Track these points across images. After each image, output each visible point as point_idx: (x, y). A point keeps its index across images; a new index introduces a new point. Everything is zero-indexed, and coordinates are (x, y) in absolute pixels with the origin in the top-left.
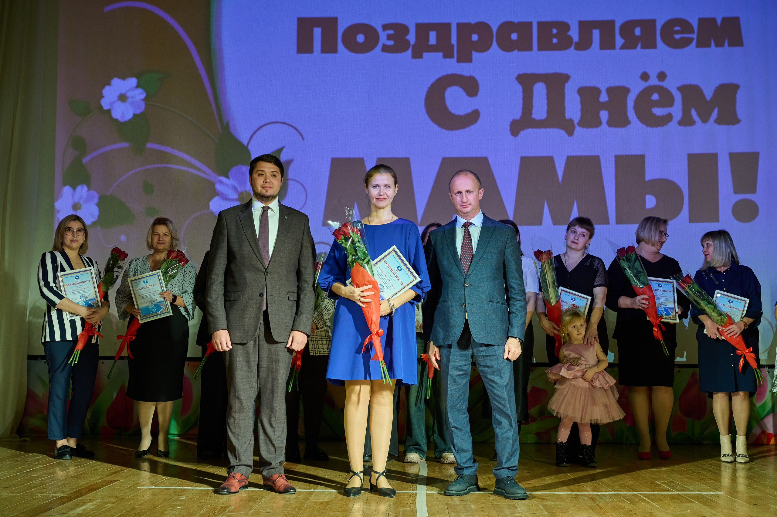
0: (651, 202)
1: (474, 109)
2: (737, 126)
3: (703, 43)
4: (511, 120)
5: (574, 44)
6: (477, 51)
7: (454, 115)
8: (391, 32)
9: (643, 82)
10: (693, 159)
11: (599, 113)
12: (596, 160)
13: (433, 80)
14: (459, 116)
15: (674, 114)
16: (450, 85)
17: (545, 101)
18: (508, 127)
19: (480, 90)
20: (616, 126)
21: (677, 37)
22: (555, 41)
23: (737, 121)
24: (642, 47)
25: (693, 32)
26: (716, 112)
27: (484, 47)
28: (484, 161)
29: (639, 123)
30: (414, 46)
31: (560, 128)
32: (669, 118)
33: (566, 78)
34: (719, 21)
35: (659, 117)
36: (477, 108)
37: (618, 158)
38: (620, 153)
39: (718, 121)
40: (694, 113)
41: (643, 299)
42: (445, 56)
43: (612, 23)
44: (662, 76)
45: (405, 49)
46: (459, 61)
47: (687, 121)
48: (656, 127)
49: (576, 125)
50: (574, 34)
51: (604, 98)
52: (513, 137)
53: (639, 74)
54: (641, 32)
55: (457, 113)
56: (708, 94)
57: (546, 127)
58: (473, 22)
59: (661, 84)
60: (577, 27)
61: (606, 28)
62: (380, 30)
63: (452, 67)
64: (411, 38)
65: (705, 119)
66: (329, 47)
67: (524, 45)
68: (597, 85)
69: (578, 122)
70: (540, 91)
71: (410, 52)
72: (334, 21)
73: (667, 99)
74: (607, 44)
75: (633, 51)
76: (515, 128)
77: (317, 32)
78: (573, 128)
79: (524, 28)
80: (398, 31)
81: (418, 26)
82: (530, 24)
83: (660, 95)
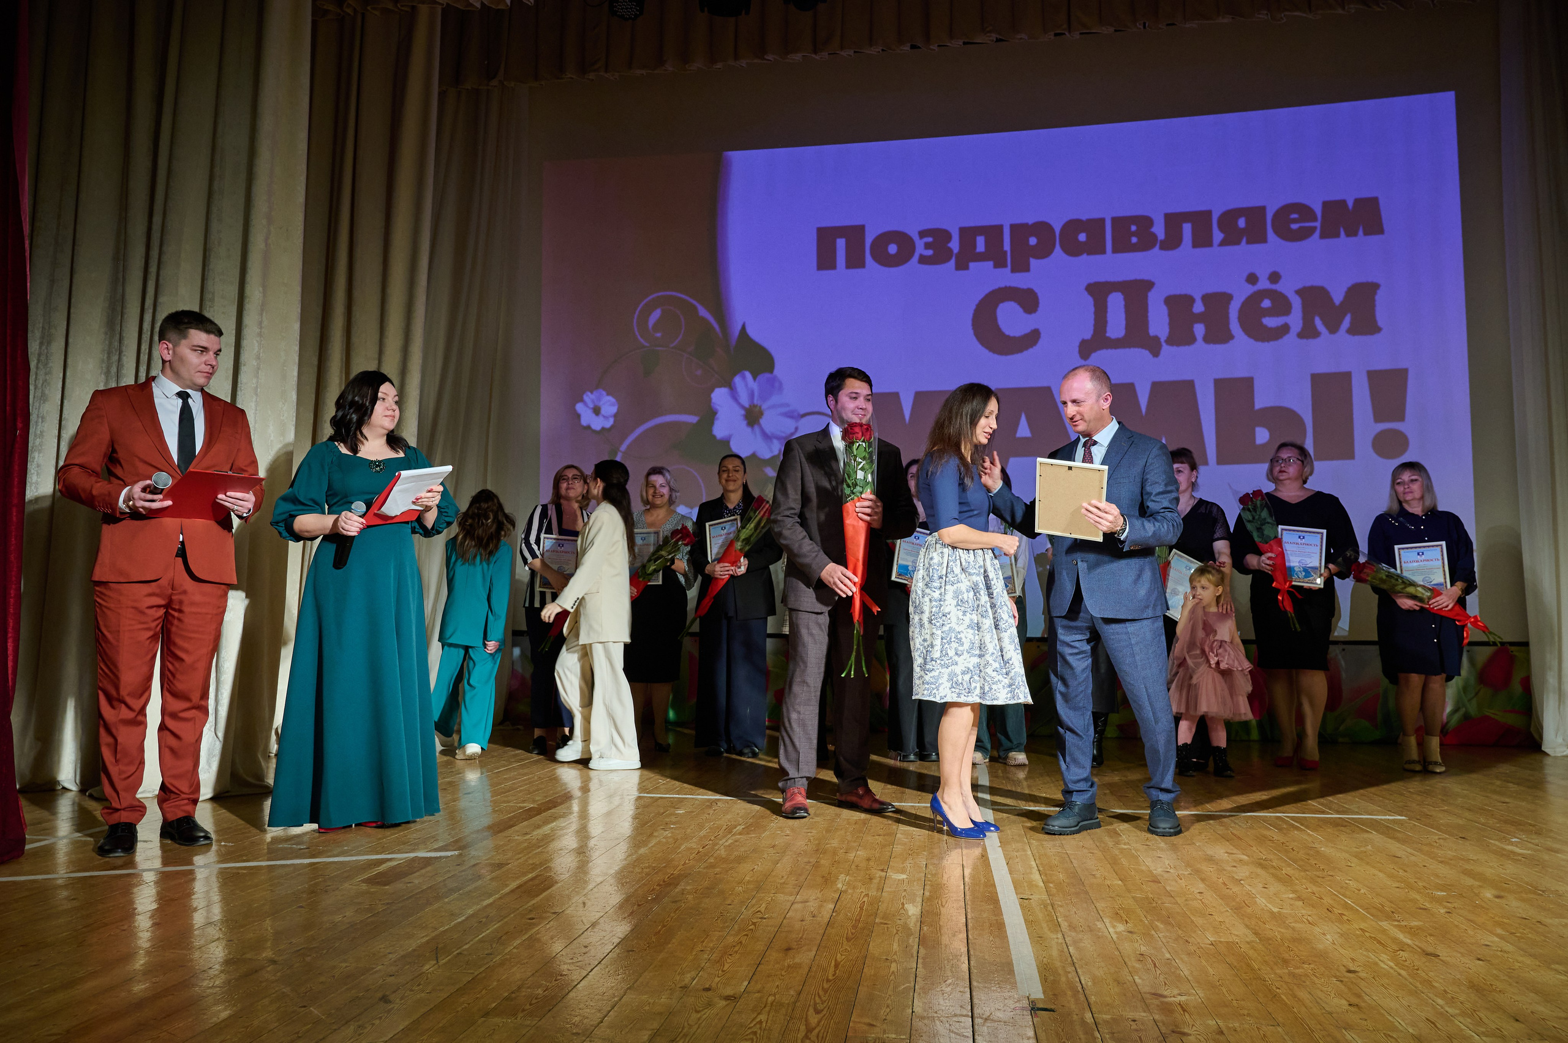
0: (1262, 435)
1: (1033, 328)
2: (1376, 337)
3: (1329, 232)
4: (1080, 340)
5: (1159, 243)
6: (1037, 257)
7: (1008, 337)
8: (930, 239)
9: (1250, 286)
10: (1318, 380)
11: (1193, 327)
12: (1190, 385)
13: (981, 295)
14: (1015, 337)
15: (1291, 324)
16: (1003, 301)
17: (1123, 316)
18: (1077, 349)
19: (1040, 306)
20: (1215, 343)
21: (1294, 226)
22: (1134, 240)
23: (1378, 330)
24: (1248, 242)
25: (1315, 219)
26: (1347, 320)
27: (1044, 252)
28: (1047, 392)
29: (1246, 337)
30: (958, 256)
31: (1142, 347)
32: (1285, 329)
33: (1149, 285)
34: (1350, 204)
35: (1271, 330)
36: (1036, 327)
37: (1218, 382)
38: (1221, 375)
39: (1352, 331)
40: (1318, 322)
41: (1269, 558)
42: (996, 266)
43: (1208, 214)
44: (1275, 277)
45: (947, 260)
46: (1013, 271)
47: (1308, 332)
48: (1268, 341)
49: (1164, 344)
50: (1159, 230)
51: (1199, 307)
53: (1245, 275)
54: (1247, 222)
55: (1012, 334)
56: (1338, 297)
57: (1124, 346)
58: (1031, 222)
59: (1274, 287)
60: (1162, 221)
61: (1201, 220)
62: (916, 237)
63: (1006, 278)
64: (955, 245)
65: (1333, 329)
66: (855, 261)
67: (1095, 247)
68: (1189, 292)
69: (1165, 339)
70: (1116, 302)
71: (953, 262)
72: (860, 230)
73: (1282, 306)
74: (1202, 240)
75: (1236, 248)
76: (1086, 349)
77: (841, 243)
78: (1160, 347)
79: (1095, 226)
80: (938, 238)
81: (963, 231)
82: (1102, 221)
83: (1272, 302)
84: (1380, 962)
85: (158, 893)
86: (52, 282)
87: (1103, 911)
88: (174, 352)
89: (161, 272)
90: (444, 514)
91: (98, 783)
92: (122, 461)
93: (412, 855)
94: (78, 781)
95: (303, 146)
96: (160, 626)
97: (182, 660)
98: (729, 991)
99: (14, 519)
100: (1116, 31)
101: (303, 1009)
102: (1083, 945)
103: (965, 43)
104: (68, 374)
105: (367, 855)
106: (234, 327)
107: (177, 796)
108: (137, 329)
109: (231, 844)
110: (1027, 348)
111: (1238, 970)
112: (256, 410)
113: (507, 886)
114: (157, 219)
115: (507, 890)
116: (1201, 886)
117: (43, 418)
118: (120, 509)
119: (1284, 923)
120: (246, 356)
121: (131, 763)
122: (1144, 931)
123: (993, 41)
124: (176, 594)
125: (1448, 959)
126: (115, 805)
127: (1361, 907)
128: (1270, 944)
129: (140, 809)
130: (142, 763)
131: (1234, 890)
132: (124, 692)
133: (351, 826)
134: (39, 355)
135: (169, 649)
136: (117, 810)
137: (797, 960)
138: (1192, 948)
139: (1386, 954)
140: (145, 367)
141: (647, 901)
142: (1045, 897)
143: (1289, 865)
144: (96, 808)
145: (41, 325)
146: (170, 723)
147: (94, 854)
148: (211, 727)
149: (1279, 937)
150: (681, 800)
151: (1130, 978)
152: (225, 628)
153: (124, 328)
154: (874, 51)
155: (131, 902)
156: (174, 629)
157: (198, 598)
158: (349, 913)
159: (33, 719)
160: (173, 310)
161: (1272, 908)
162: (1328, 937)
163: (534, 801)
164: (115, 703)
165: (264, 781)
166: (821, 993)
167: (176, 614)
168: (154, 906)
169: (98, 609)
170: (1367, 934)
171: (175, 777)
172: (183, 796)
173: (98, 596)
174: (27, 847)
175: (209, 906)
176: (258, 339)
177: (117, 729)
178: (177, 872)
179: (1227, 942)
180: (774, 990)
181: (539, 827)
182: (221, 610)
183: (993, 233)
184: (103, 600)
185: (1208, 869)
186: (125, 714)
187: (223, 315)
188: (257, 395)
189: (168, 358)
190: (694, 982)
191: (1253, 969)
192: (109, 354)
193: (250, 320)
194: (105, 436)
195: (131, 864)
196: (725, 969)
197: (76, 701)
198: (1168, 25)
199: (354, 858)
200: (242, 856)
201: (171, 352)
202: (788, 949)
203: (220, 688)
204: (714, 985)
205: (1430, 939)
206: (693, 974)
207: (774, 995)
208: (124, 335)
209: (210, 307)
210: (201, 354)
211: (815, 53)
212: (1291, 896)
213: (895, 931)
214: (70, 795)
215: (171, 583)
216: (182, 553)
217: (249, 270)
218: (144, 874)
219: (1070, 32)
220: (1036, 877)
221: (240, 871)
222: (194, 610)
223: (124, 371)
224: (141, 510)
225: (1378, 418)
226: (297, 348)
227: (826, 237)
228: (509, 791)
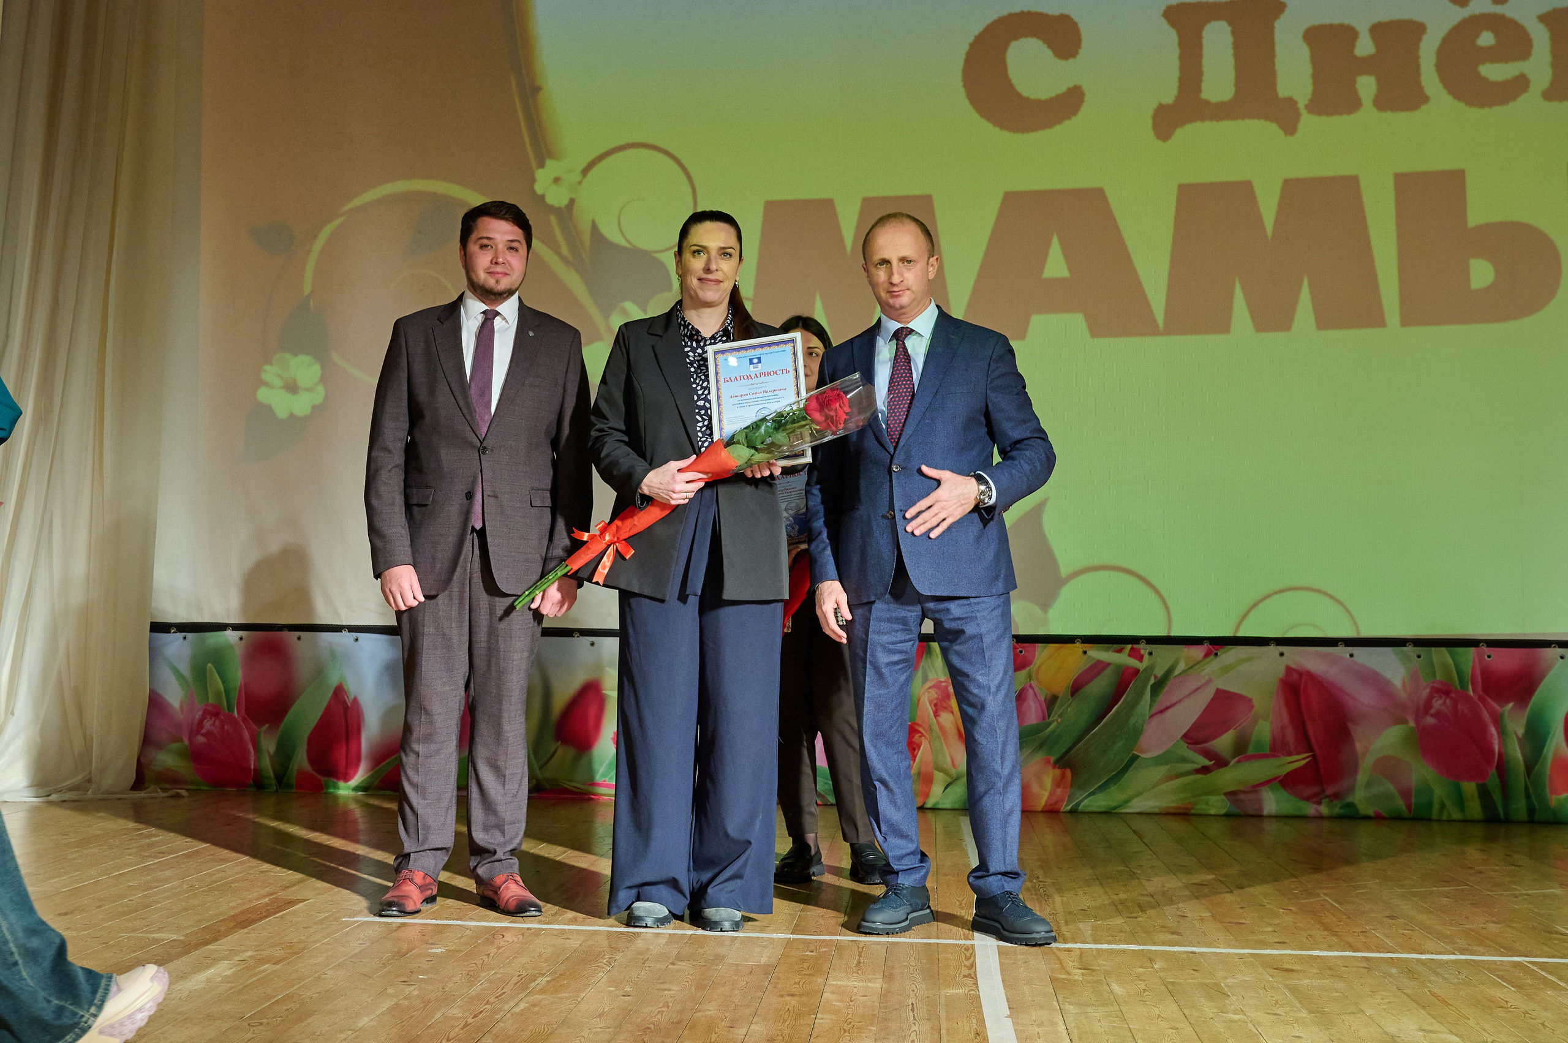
0: (1481, 273)
1: (1071, 85)
4: (1155, 105)
7: (1028, 99)
9: (1457, 8)
11: (1354, 82)
13: (979, 26)
14: (1038, 100)
15: (1530, 77)
16: (1017, 36)
17: (1231, 62)
18: (1150, 121)
19: (1083, 44)
20: (1395, 108)
28: (1095, 199)
29: (1449, 99)
31: (1266, 118)
32: (1520, 85)
33: (1276, 7)
35: (1496, 83)
36: (1078, 83)
37: (1403, 181)
38: (1405, 167)
47: (1562, 90)
48: (1490, 107)
49: (1303, 111)
51: (1364, 47)
52: (1160, 142)
55: (1033, 97)
57: (1233, 116)
59: (1499, 9)
68: (1348, 19)
69: (1307, 102)
70: (1217, 39)
73: (1514, 42)
76: (1166, 122)
78: (1297, 117)
83: (1497, 35)
110: (1060, 120)
150: (441, 929)
228: (136, 910)
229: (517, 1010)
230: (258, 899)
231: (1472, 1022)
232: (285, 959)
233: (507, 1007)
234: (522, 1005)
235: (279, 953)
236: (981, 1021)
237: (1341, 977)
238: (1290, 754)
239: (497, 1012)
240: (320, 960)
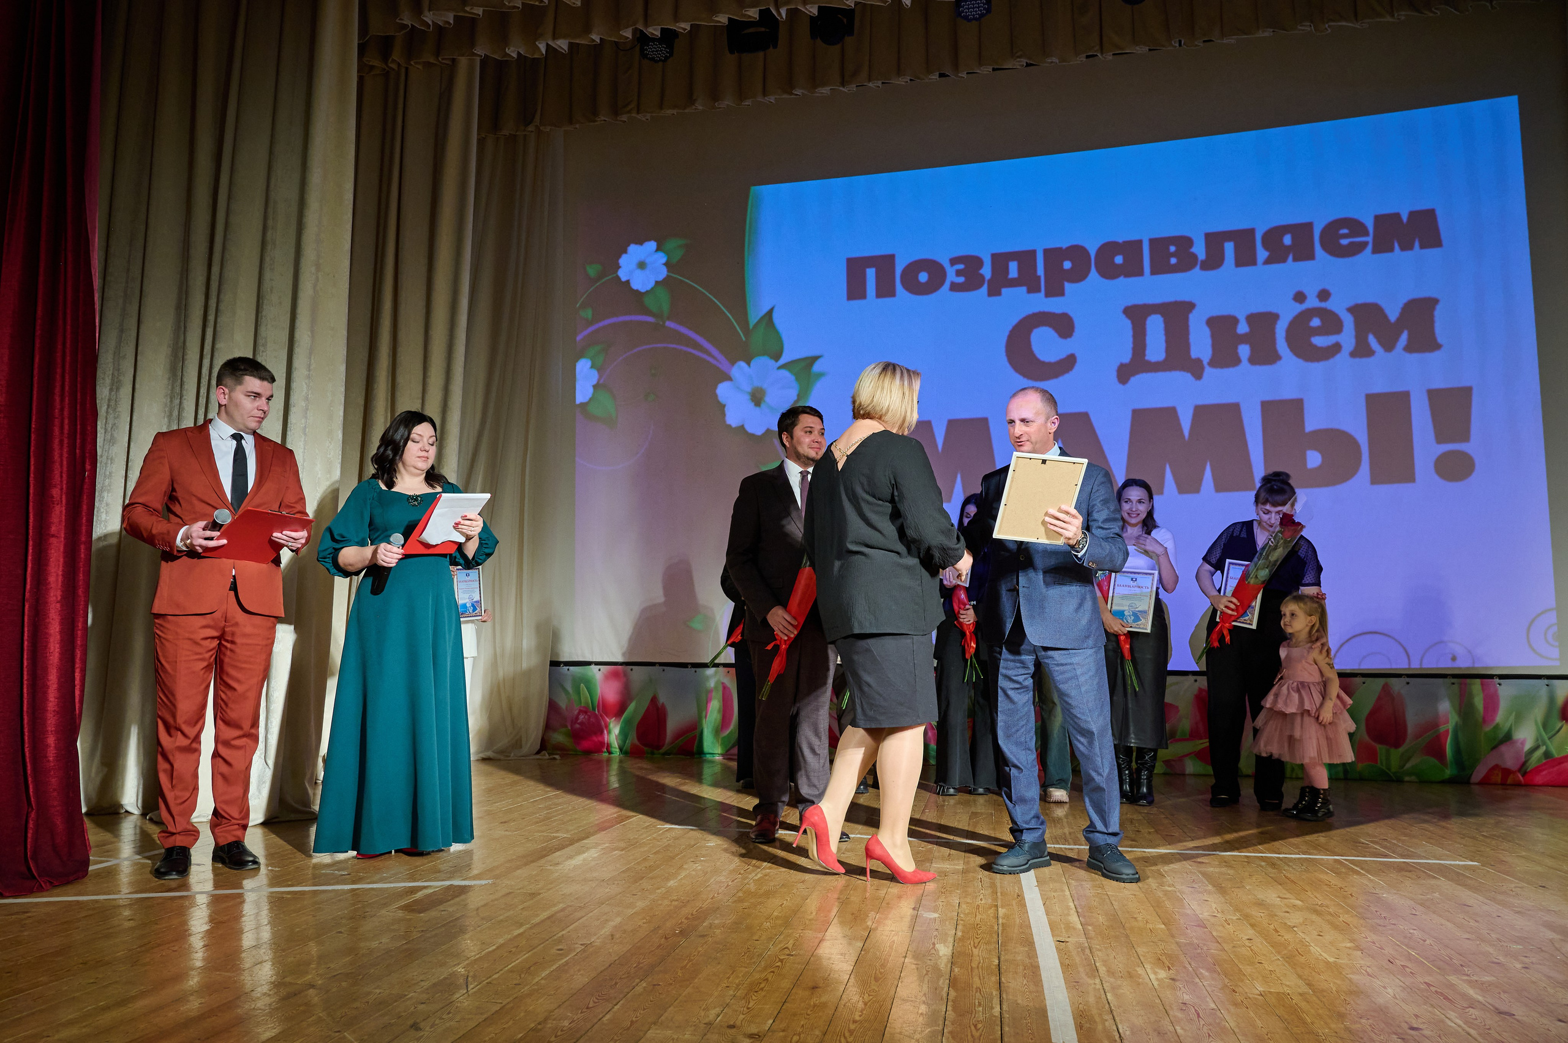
0: (1314, 460)
1: (1069, 353)
2: (1436, 354)
3: (1382, 246)
4: (1118, 364)
5: (1199, 263)
6: (1072, 281)
7: (1043, 363)
8: (961, 266)
9: (1298, 305)
10: (1373, 400)
11: (1236, 348)
12: (1234, 409)
13: (1014, 321)
14: (1049, 364)
15: (1343, 344)
16: (1037, 326)
17: (1163, 338)
18: (1115, 374)
19: (1076, 330)
20: (1261, 364)
21: (1345, 242)
22: (1173, 261)
23: (1437, 347)
24: (1295, 260)
25: (1367, 234)
26: (1404, 337)
27: (1079, 275)
28: (1084, 417)
29: (1294, 358)
30: (989, 281)
31: (1184, 370)
32: (1336, 348)
33: (1190, 306)
34: (1405, 218)
35: (1321, 348)
36: (1073, 352)
37: (1265, 405)
38: (1268, 397)
39: (1409, 348)
40: (1372, 340)
42: (1029, 291)
43: (1251, 232)
44: (1324, 295)
45: (978, 286)
46: (1047, 295)
47: (1362, 350)
48: (1318, 362)
49: (1206, 366)
50: (1199, 250)
51: (1243, 328)
52: (1121, 386)
53: (1291, 294)
54: (1293, 239)
55: (1047, 360)
56: (1393, 315)
57: (1164, 370)
58: (1064, 245)
59: (1323, 305)
60: (1203, 241)
61: (1244, 239)
62: (946, 264)
63: (1040, 303)
64: (986, 271)
65: (1389, 346)
66: (885, 290)
67: (1133, 269)
68: (1232, 312)
69: (1208, 361)
70: (1155, 325)
71: (984, 289)
72: (891, 258)
73: (1332, 324)
74: (1245, 259)
75: (1281, 266)
76: (1124, 374)
77: (871, 273)
78: (1202, 369)
79: (1132, 248)
80: (970, 265)
81: (994, 256)
82: (1139, 243)
83: (1322, 320)
84: (1447, 1020)
85: (210, 916)
86: (122, 331)
87: (1144, 956)
88: (230, 397)
89: (219, 320)
90: (485, 546)
91: (157, 808)
92: (180, 498)
93: (448, 883)
94: (140, 805)
95: (349, 196)
96: (214, 656)
97: (235, 689)
98: (753, 1029)
99: (82, 556)
100: (1150, 50)
101: (337, 1034)
102: (1123, 991)
103: (994, 70)
104: (134, 418)
105: (404, 882)
106: (285, 370)
107: (227, 821)
108: (196, 374)
109: (277, 869)
110: (1062, 373)
111: (1288, 1023)
112: (305, 449)
113: (537, 915)
114: (215, 269)
115: (537, 920)
116: (1251, 932)
117: (112, 459)
118: (177, 547)
119: (1341, 973)
120: (295, 398)
121: (185, 789)
122: (1187, 979)
123: (1023, 65)
124: (229, 626)
125: (1525, 1019)
126: (171, 829)
127: (1426, 958)
128: (1324, 997)
129: (193, 833)
130: (196, 788)
131: (1286, 938)
132: (180, 720)
133: (391, 852)
134: (109, 400)
135: (221, 678)
136: (173, 834)
137: (823, 999)
138: (1239, 998)
139: (1454, 1011)
140: (203, 410)
141: (675, 935)
142: (1083, 939)
143: (1348, 912)
144: (154, 831)
145: (111, 372)
146: (223, 751)
147: (151, 876)
148: (261, 754)
149: (1334, 989)
151: (1171, 1028)
152: (274, 659)
153: (185, 373)
154: (901, 81)
155: (185, 923)
156: (226, 660)
157: (248, 630)
158: (385, 940)
159: (100, 745)
160: (231, 357)
161: (1327, 957)
162: (1389, 990)
163: (567, 831)
164: (173, 731)
165: (310, 808)
166: (847, 1034)
167: (228, 645)
168: (206, 927)
169: (157, 641)
170: (1433, 989)
171: (226, 802)
172: (233, 821)
173: (157, 628)
174: (91, 868)
175: (258, 928)
176: (307, 381)
177: (173, 755)
178: (227, 896)
179: (1278, 993)
180: (799, 1030)
181: (571, 857)
182: (270, 641)
183: (1026, 258)
184: (162, 631)
185: (1257, 913)
186: (181, 741)
187: (273, 360)
188: (305, 434)
189: (224, 402)
190: (719, 1018)
191: (1305, 1023)
192: (171, 398)
193: (299, 363)
194: (167, 476)
195: (185, 886)
196: (749, 1006)
197: (138, 728)
198: (1204, 41)
199: (392, 885)
200: (288, 880)
201: (226, 397)
202: (815, 988)
203: (270, 717)
204: (738, 1023)
205: (1503, 996)
206: (718, 1010)
207: (799, 1035)
208: (185, 380)
209: (263, 352)
210: (255, 399)
211: (843, 85)
212: (1349, 945)
213: (925, 972)
214: (132, 818)
215: (224, 616)
216: (234, 587)
217: (298, 316)
218: (197, 896)
219: (1102, 53)
220: (1074, 918)
221: (285, 896)
222: (245, 641)
223: (184, 414)
224: (198, 548)
225: (1440, 439)
226: (343, 389)
227: (856, 268)
228: (543, 821)
229: (756, 878)
230: (611, 815)
231: (1309, 893)
232: (626, 848)
233: (750, 876)
234: (759, 875)
235: (622, 845)
236: (1021, 888)
237: (1231, 867)
238: (1201, 739)
239: (745, 879)
240: (646, 849)
